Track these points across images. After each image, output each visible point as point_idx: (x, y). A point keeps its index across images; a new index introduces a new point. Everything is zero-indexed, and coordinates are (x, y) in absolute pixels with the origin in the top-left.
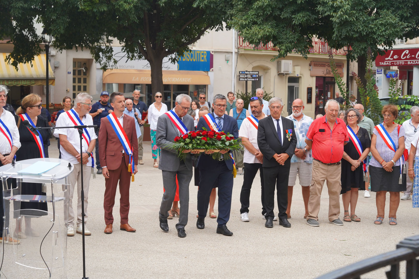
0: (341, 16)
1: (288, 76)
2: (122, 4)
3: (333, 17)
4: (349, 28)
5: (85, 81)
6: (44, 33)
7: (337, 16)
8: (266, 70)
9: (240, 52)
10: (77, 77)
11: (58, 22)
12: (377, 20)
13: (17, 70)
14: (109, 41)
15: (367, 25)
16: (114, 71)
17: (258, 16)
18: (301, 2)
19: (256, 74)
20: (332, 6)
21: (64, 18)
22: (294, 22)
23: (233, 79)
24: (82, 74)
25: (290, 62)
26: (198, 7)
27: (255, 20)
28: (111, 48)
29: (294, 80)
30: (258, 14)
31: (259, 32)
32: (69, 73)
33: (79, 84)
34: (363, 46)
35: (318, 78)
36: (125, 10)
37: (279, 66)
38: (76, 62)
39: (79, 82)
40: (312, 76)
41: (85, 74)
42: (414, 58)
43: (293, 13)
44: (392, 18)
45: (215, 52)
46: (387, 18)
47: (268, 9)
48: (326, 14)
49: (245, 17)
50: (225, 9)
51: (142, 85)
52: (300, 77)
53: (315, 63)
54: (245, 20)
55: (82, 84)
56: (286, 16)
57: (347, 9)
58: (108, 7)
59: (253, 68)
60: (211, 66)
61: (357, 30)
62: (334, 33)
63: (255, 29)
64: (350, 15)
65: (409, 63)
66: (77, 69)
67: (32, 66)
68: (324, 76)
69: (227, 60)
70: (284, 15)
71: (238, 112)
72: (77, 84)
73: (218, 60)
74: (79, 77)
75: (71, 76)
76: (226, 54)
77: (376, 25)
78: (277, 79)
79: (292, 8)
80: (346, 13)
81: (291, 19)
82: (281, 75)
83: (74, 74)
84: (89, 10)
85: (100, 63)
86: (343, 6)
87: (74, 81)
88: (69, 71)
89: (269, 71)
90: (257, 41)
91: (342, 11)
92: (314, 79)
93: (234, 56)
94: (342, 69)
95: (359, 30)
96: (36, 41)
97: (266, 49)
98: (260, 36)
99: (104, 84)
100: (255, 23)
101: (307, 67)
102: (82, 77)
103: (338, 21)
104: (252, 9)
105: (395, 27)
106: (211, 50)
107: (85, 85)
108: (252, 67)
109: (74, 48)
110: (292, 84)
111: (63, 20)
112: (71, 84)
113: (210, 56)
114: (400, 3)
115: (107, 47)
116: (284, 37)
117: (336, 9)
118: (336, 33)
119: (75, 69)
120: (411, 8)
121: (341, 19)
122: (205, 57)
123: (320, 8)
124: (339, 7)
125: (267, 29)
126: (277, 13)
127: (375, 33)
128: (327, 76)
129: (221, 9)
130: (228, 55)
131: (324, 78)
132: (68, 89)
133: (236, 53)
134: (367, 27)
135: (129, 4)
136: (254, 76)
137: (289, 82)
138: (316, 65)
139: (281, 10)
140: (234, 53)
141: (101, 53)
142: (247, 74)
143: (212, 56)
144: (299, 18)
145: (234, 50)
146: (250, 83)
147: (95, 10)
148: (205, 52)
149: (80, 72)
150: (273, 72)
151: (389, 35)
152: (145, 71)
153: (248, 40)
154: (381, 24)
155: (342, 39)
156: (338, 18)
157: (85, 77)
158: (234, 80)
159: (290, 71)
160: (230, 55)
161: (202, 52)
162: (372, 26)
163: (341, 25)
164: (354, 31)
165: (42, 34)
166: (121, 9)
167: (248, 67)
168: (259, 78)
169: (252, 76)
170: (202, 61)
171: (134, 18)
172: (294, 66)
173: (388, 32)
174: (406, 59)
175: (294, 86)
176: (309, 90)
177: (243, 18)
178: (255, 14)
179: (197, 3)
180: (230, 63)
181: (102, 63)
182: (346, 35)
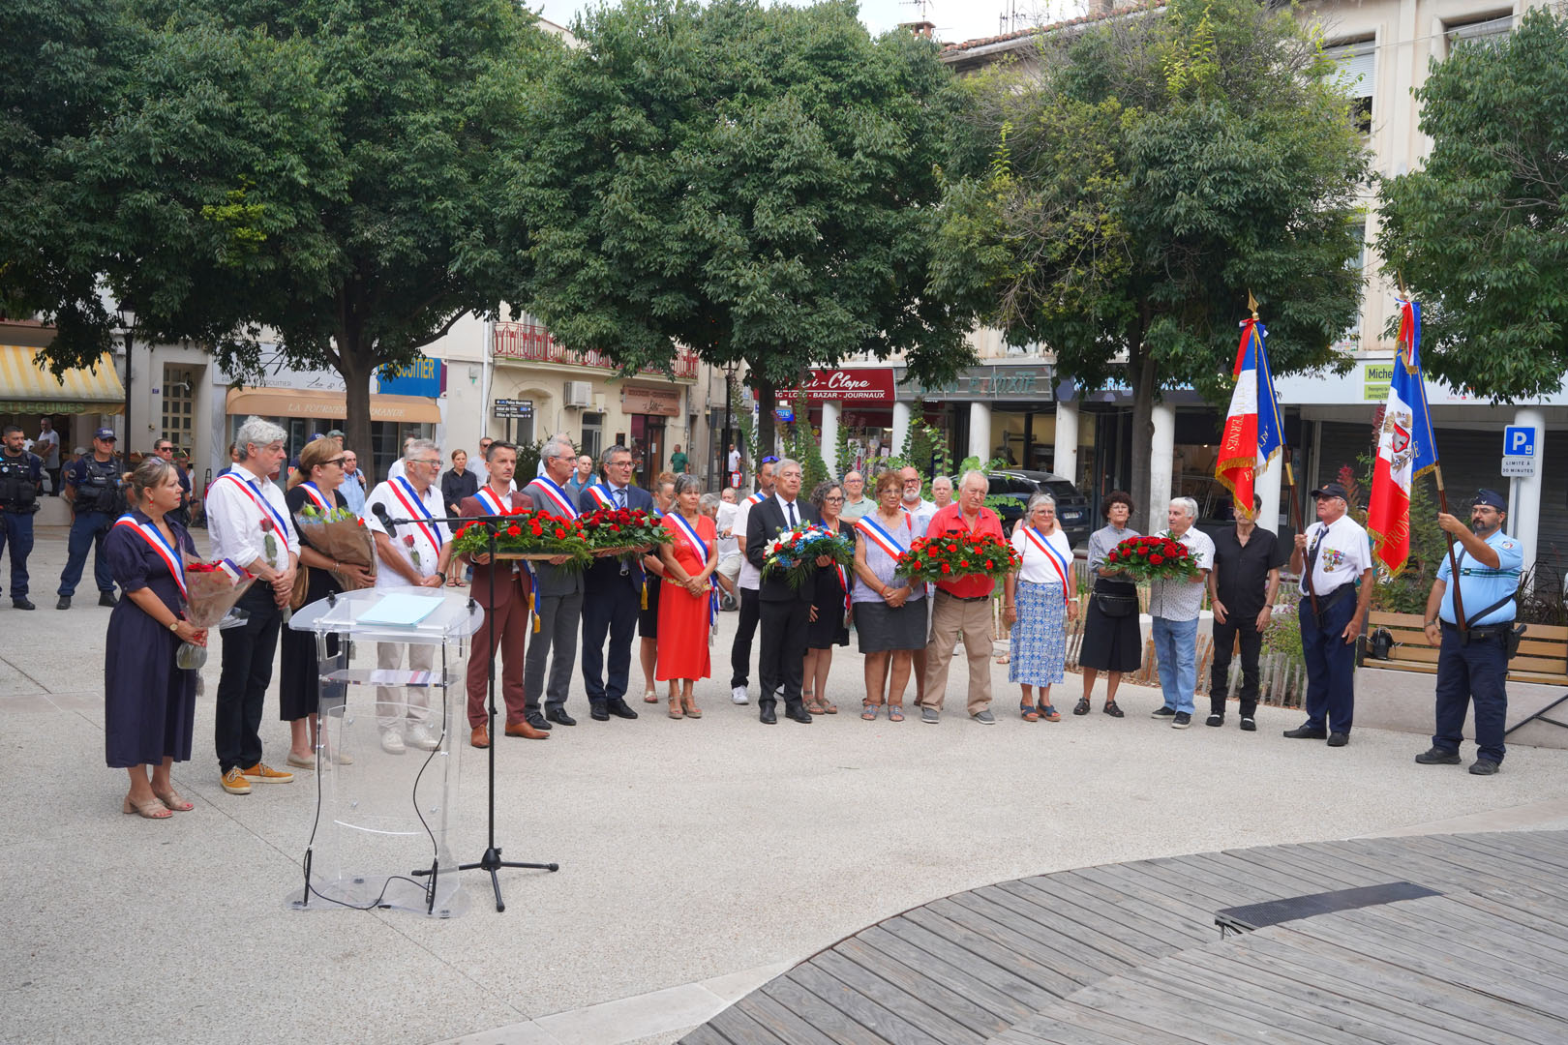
0: (753, 304)
1: (583, 411)
2: (307, 259)
3: (736, 304)
5: (188, 410)
6: (121, 308)
7: (746, 303)
8: (543, 397)
9: (498, 364)
10: (171, 400)
11: (169, 286)
12: (815, 316)
13: (61, 384)
14: (253, 332)
15: (796, 323)
16: (259, 391)
17: (585, 296)
18: (672, 274)
19: (528, 407)
20: (736, 285)
21: (182, 280)
22: (654, 311)
23: (483, 415)
24: (182, 395)
25: (588, 385)
26: (459, 272)
27: (580, 302)
28: (258, 346)
29: (593, 418)
30: (586, 292)
31: (588, 328)
32: (155, 391)
33: (176, 415)
34: (787, 362)
35: (635, 416)
36: (311, 270)
37: (567, 391)
38: (170, 370)
39: (176, 409)
40: (625, 413)
41: (188, 394)
42: (826, 387)
43: (652, 293)
44: (842, 315)
45: (451, 361)
46: (833, 312)
47: (605, 285)
48: (721, 300)
49: (560, 297)
50: (512, 280)
51: (303, 419)
52: (604, 414)
53: (632, 389)
54: (559, 302)
55: (182, 416)
56: (638, 297)
57: (764, 292)
58: (276, 263)
59: (520, 394)
60: (443, 388)
62: (733, 334)
63: (580, 320)
64: (770, 303)
65: (815, 395)
66: (172, 384)
67: (94, 374)
68: (644, 411)
69: (473, 378)
70: (636, 296)
71: (580, 481)
72: (170, 415)
73: (455, 376)
74: (176, 399)
75: (160, 398)
76: (472, 366)
77: (811, 324)
78: (563, 415)
79: (651, 285)
80: (760, 299)
81: (649, 305)
82: (570, 409)
83: (166, 394)
84: (236, 268)
85: (231, 374)
86: (755, 287)
87: (165, 409)
88: (155, 387)
89: (549, 400)
90: (584, 344)
91: (754, 295)
92: (630, 417)
93: (487, 370)
94: (678, 401)
95: (782, 332)
96: (101, 325)
97: (545, 359)
98: (590, 335)
99: (228, 417)
100: (578, 309)
101: (617, 396)
102: (182, 400)
103: (746, 313)
104: (574, 281)
105: (846, 330)
106: (443, 357)
107: (187, 416)
108: (518, 391)
109: (181, 343)
110: (589, 427)
111: (179, 284)
112: (159, 413)
113: (441, 369)
114: (850, 286)
115: (248, 342)
116: (633, 338)
117: (740, 291)
118: (737, 335)
119: (167, 383)
120: (870, 297)
121: (752, 311)
122: (431, 369)
123: (710, 289)
124: (747, 288)
125: (603, 323)
126: (622, 292)
127: (809, 339)
128: (651, 413)
129: (504, 280)
130: (474, 368)
131: (646, 416)
132: (153, 424)
133: (489, 364)
134: (795, 326)
135: (321, 259)
136: (524, 409)
137: (584, 422)
138: (631, 393)
139: (629, 286)
140: (485, 365)
141: (234, 355)
142: (509, 406)
143: (444, 368)
144: (666, 304)
145: (487, 359)
146: (514, 422)
147: (249, 267)
148: (432, 361)
149: (177, 391)
150: (557, 402)
151: (837, 343)
152: (313, 392)
153: (566, 340)
154: (822, 324)
155: (748, 347)
156: (747, 308)
157: (187, 400)
158: (486, 417)
159: (588, 402)
160: (479, 367)
161: (426, 361)
162: (807, 326)
163: (749, 323)
164: (774, 334)
165: (118, 310)
166: (304, 269)
167: (510, 391)
168: (531, 412)
169: (519, 408)
170: (426, 377)
171: (326, 287)
172: (594, 393)
173: (833, 339)
174: (811, 388)
175: (592, 431)
176: (620, 439)
177: (557, 299)
178: (580, 293)
179: (458, 264)
180: (477, 382)
181: (234, 373)
182: (758, 341)
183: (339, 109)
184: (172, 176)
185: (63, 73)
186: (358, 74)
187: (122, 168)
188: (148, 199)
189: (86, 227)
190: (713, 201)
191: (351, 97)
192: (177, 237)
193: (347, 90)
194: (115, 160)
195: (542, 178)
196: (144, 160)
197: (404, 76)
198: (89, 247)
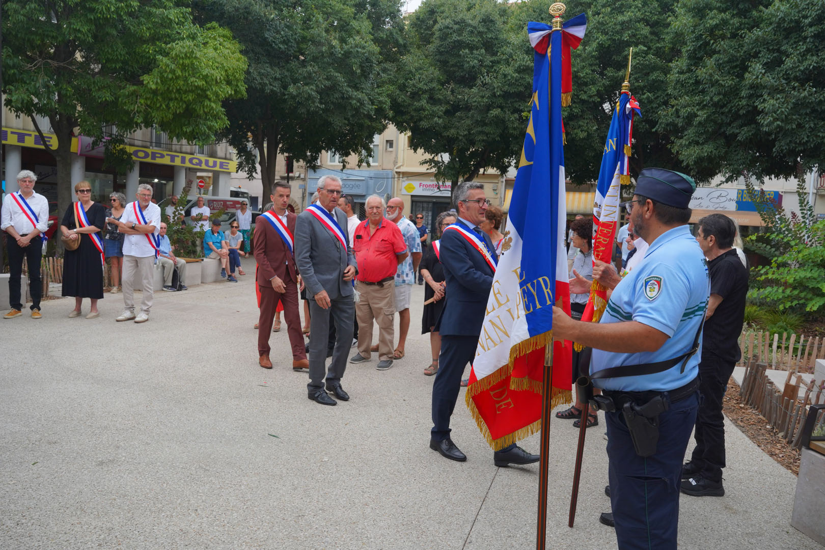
4: (790, 139)
9: (820, 194)
45: (787, 193)
61: (800, 141)
73: (788, 201)
100: (697, 143)
106: (781, 190)
113: (779, 197)
122: (772, 197)
140: (811, 194)
145: (812, 191)
161: (769, 192)
183: (594, 54)
184: (512, 100)
185: (469, 62)
186: (607, 34)
187: (485, 100)
188: (495, 112)
189: (480, 129)
190: (768, 58)
191: (600, 45)
192: (514, 129)
193: (598, 43)
194: (483, 97)
195: (685, 68)
196: (494, 95)
197: (628, 28)
198: (480, 137)
